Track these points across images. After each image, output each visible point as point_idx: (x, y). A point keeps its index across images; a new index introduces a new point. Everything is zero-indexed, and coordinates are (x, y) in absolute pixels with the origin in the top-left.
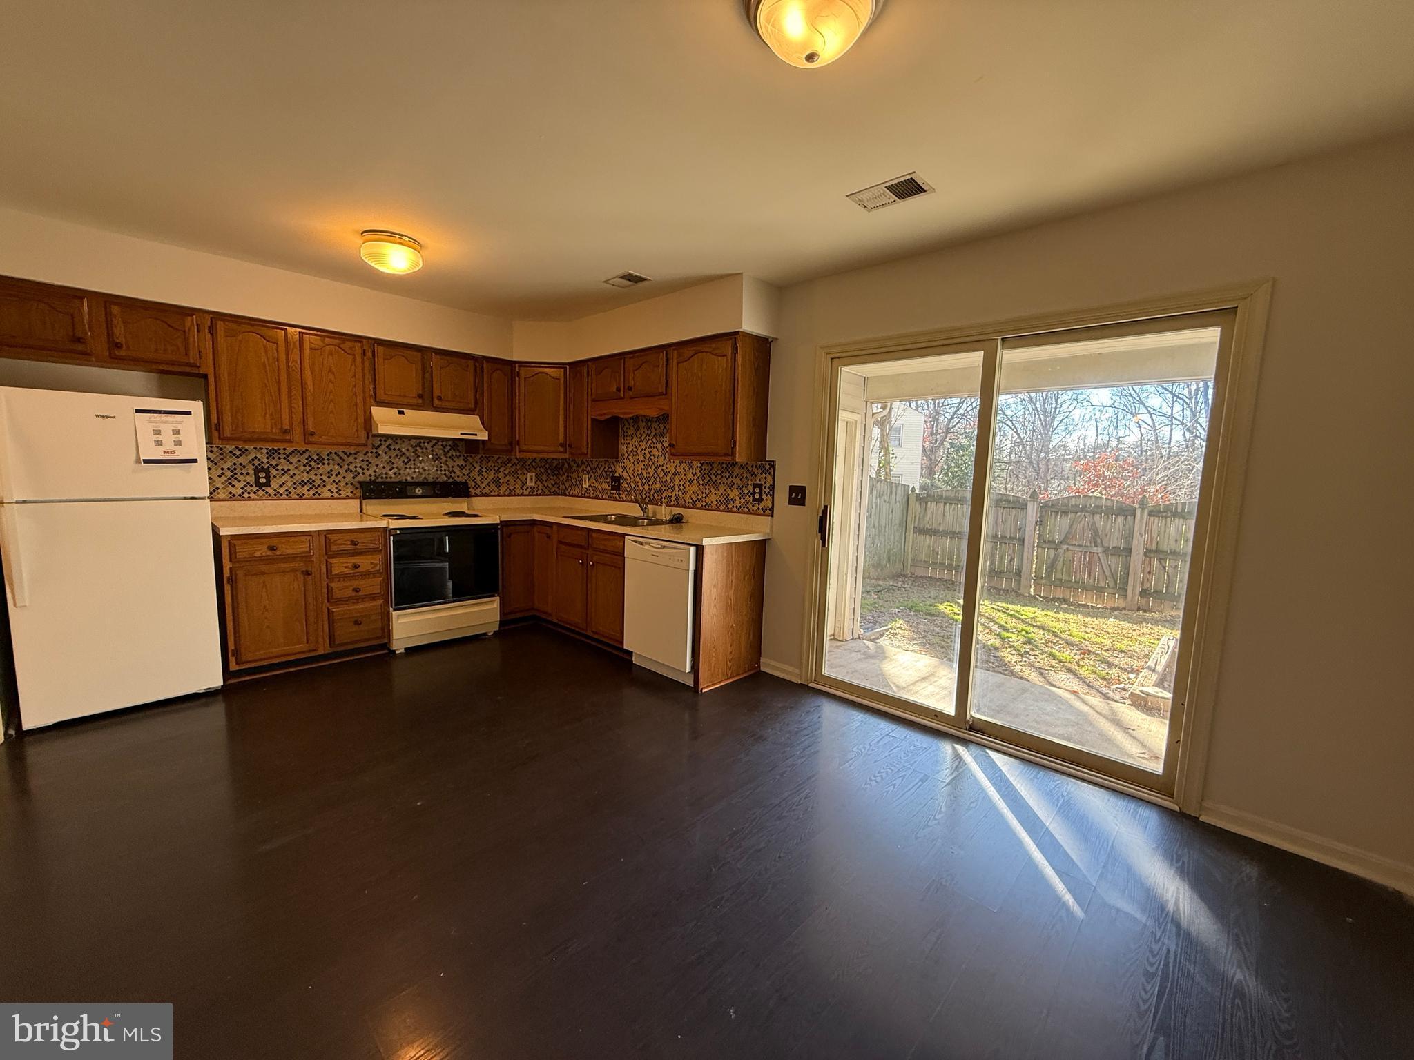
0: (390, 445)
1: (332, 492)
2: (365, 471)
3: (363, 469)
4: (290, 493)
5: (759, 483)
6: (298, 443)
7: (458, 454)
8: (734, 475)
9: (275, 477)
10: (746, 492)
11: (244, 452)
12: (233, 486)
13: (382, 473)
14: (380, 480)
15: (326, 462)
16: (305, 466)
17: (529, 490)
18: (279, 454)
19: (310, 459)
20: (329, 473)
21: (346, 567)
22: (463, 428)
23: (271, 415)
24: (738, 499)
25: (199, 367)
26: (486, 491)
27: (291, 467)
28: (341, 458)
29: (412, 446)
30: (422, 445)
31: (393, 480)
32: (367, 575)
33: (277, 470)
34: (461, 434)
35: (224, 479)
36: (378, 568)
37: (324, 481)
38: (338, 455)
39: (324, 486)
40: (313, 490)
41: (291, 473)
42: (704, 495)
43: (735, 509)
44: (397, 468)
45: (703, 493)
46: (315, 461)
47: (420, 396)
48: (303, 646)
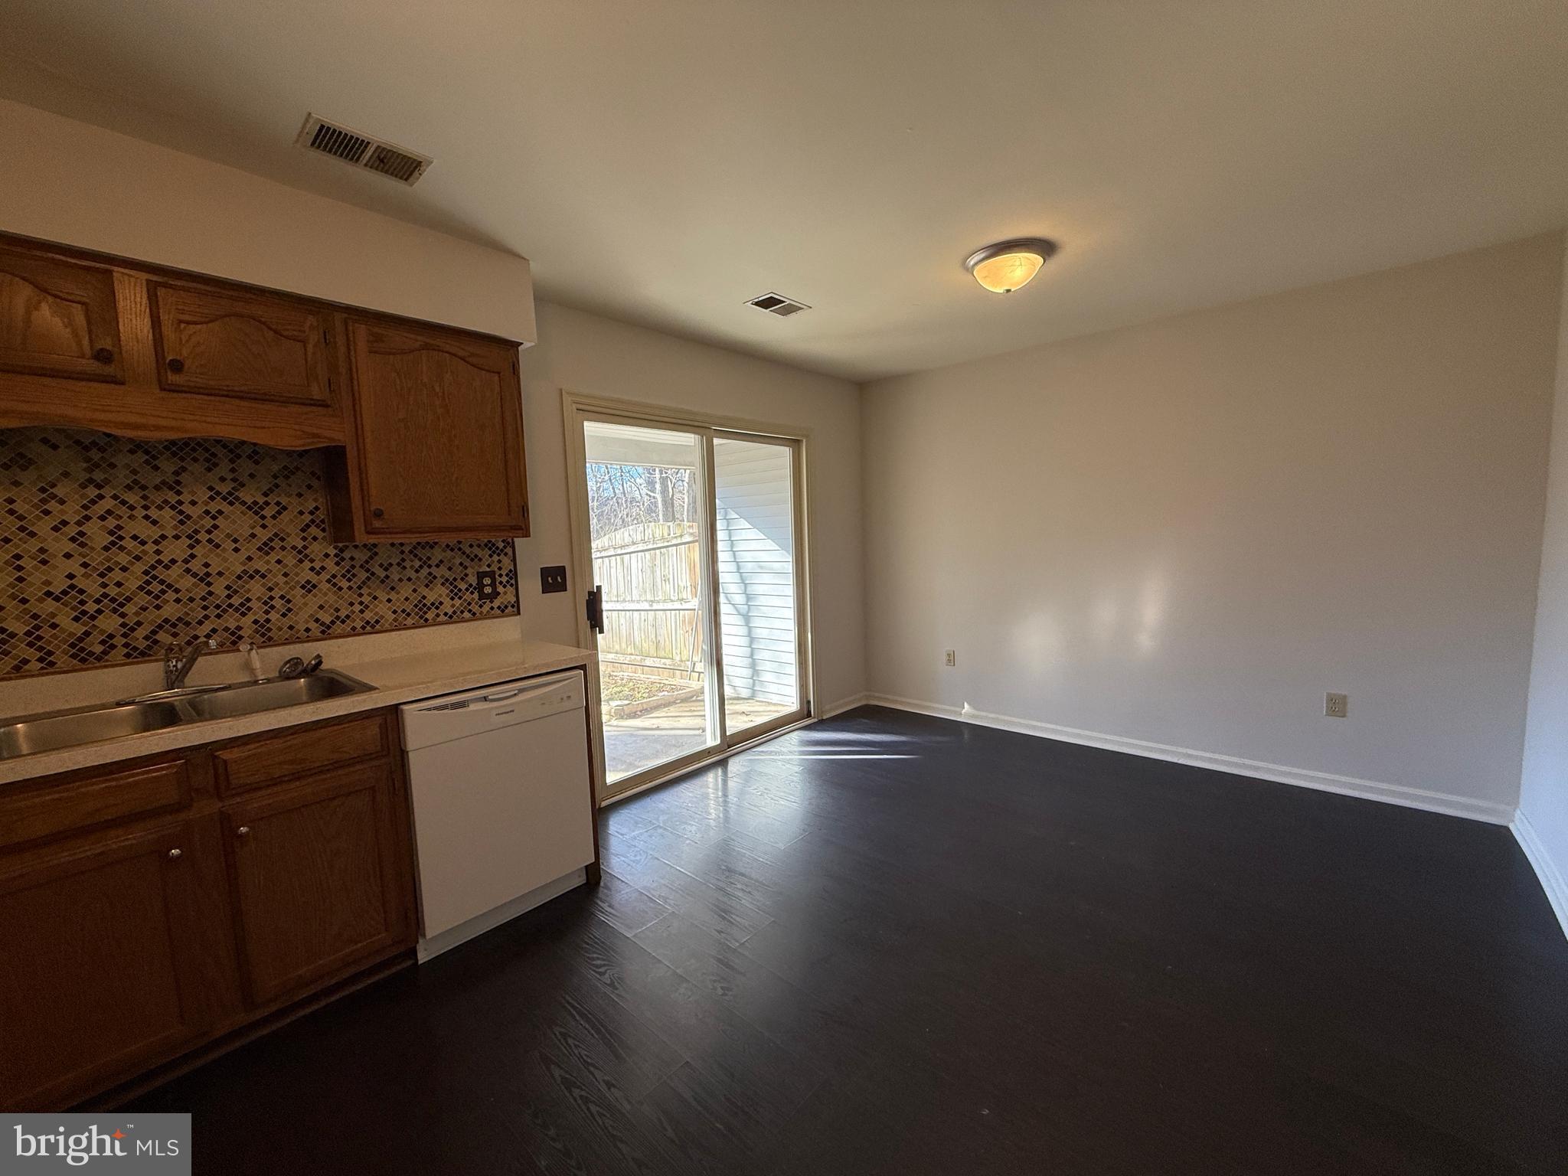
5: (488, 569)
8: (434, 562)
10: (463, 586)
24: (447, 602)
42: (357, 608)
43: (442, 618)
45: (352, 604)
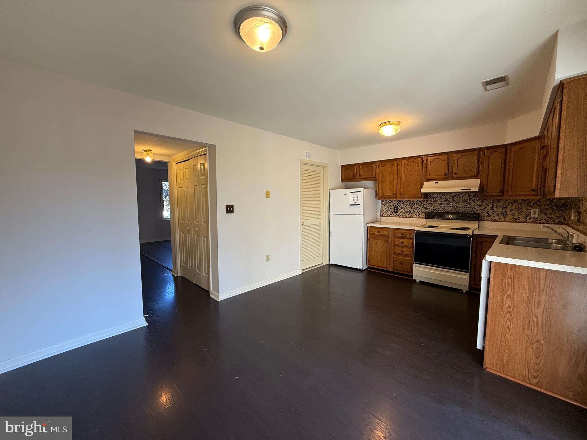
0: (441, 196)
1: (417, 216)
2: (430, 208)
3: (429, 207)
4: (403, 215)
6: (398, 198)
7: (478, 199)
9: (399, 209)
11: (392, 201)
12: (388, 212)
13: (437, 209)
14: (436, 211)
15: (415, 204)
16: (408, 206)
17: (532, 219)
18: (401, 202)
19: (410, 203)
20: (416, 208)
21: (399, 242)
22: (462, 187)
23: (391, 189)
25: (375, 178)
26: (496, 218)
27: (404, 206)
28: (421, 203)
29: (452, 196)
30: (457, 196)
31: (442, 211)
32: (406, 247)
33: (400, 207)
34: (461, 189)
35: (386, 210)
36: (410, 245)
37: (414, 211)
38: (420, 202)
39: (414, 213)
40: (410, 214)
41: (404, 208)
44: (444, 206)
46: (412, 204)
47: (445, 174)
48: (384, 266)
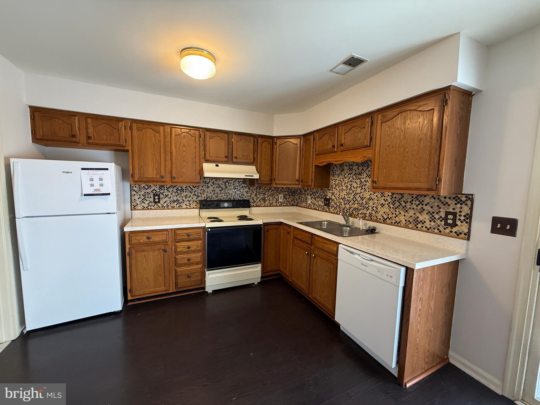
0: (214, 182)
1: (187, 206)
2: (202, 195)
3: (201, 194)
4: (168, 206)
5: (453, 211)
6: (168, 182)
7: (246, 186)
8: (425, 202)
9: (162, 198)
10: (437, 216)
11: (149, 187)
12: (144, 203)
13: (210, 196)
14: (209, 199)
15: (185, 191)
16: (175, 193)
17: (280, 203)
18: (164, 187)
19: (177, 189)
20: (186, 196)
21: (184, 248)
22: (247, 173)
23: (156, 169)
24: (428, 222)
25: (125, 147)
26: (259, 204)
27: (169, 194)
28: (191, 189)
29: (224, 182)
30: (229, 181)
31: (215, 199)
32: (194, 252)
33: (163, 195)
34: (245, 176)
35: (140, 200)
36: (199, 248)
37: (183, 200)
38: (190, 188)
39: (183, 202)
40: (177, 204)
41: (169, 196)
42: (394, 215)
43: (424, 229)
44: (217, 193)
46: (180, 191)
47: (226, 157)
48: (162, 288)
